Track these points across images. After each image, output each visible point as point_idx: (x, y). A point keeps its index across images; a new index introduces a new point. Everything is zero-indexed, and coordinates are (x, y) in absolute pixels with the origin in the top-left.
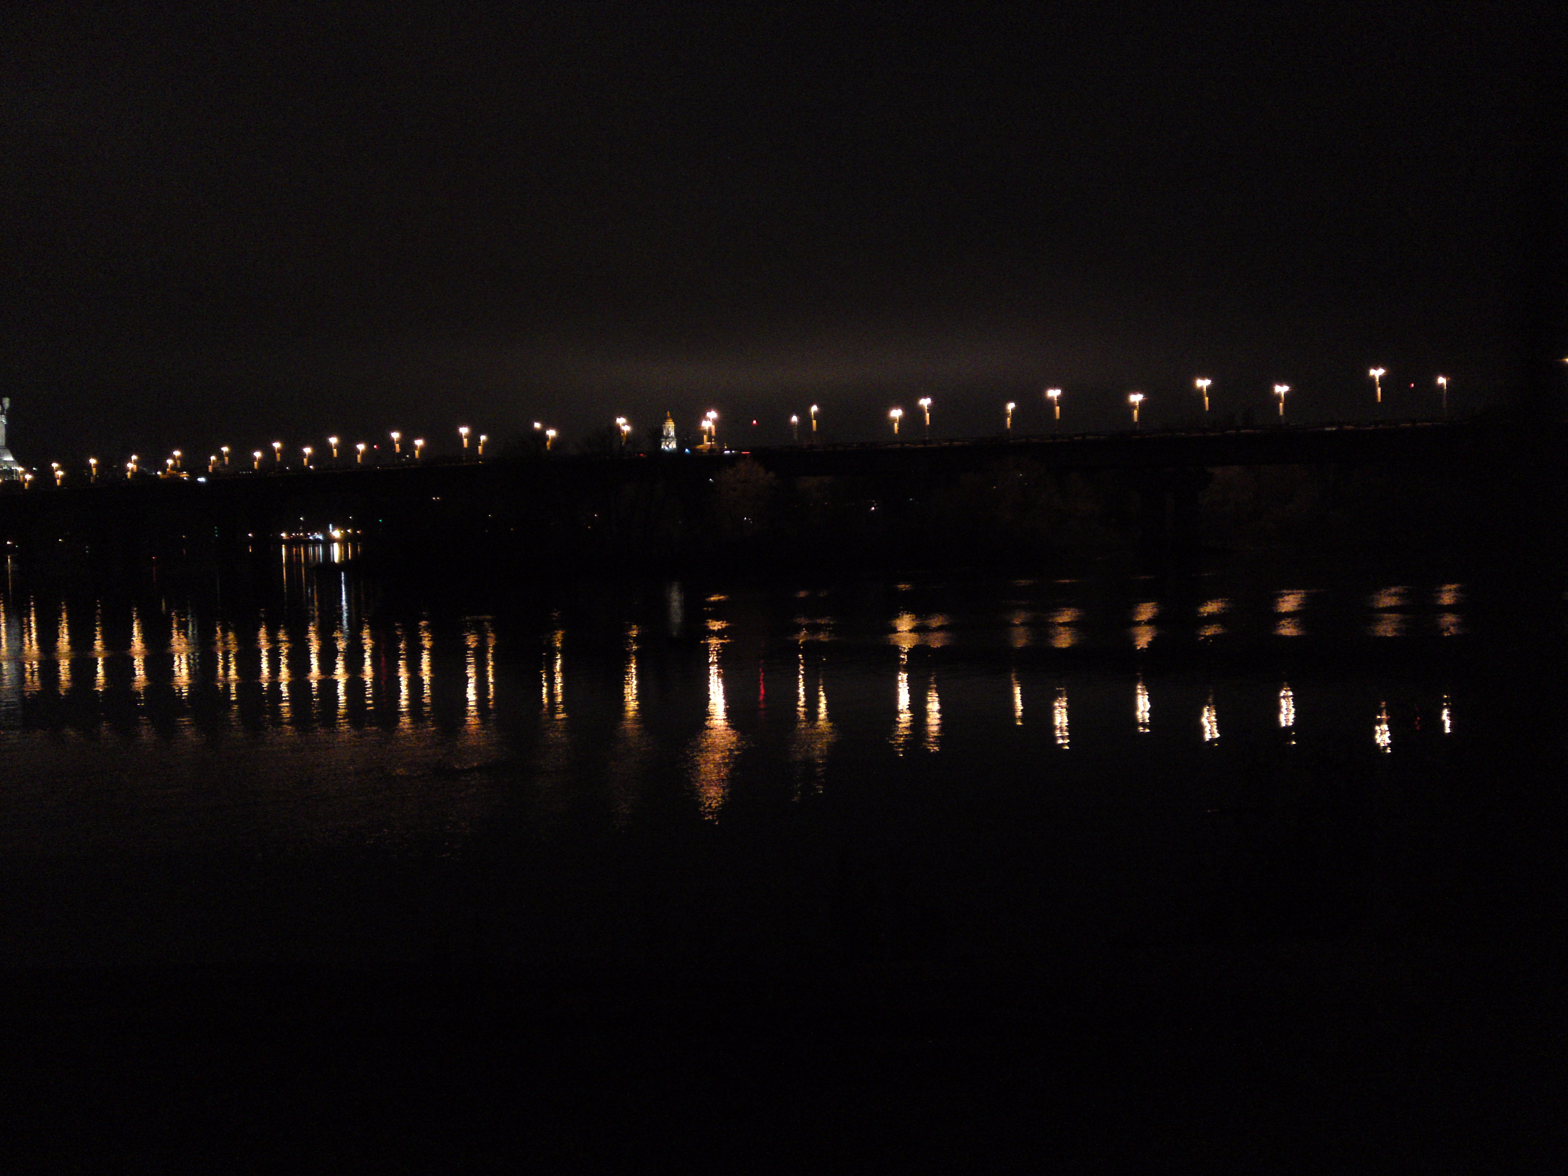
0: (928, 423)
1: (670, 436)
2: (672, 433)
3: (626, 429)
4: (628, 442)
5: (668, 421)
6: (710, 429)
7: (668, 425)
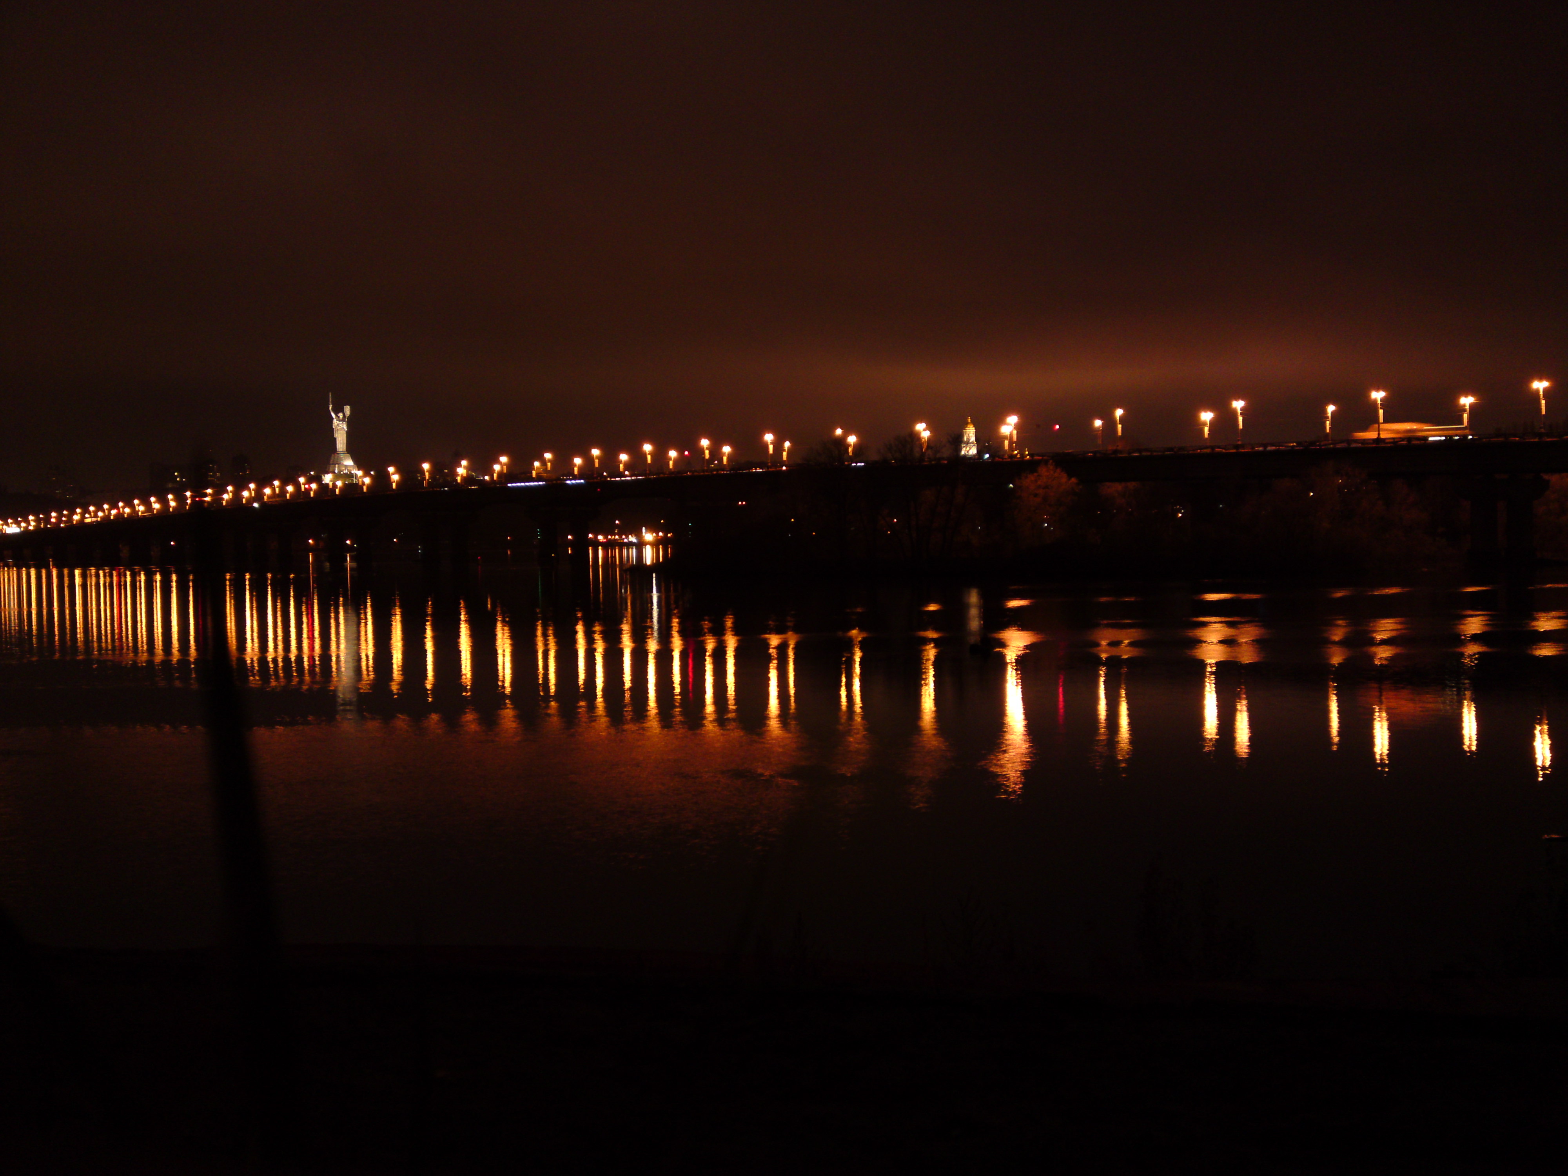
0: (1241, 426)
1: (971, 441)
2: (973, 439)
3: (926, 435)
4: (928, 447)
5: (969, 426)
6: (1011, 434)
7: (969, 431)
